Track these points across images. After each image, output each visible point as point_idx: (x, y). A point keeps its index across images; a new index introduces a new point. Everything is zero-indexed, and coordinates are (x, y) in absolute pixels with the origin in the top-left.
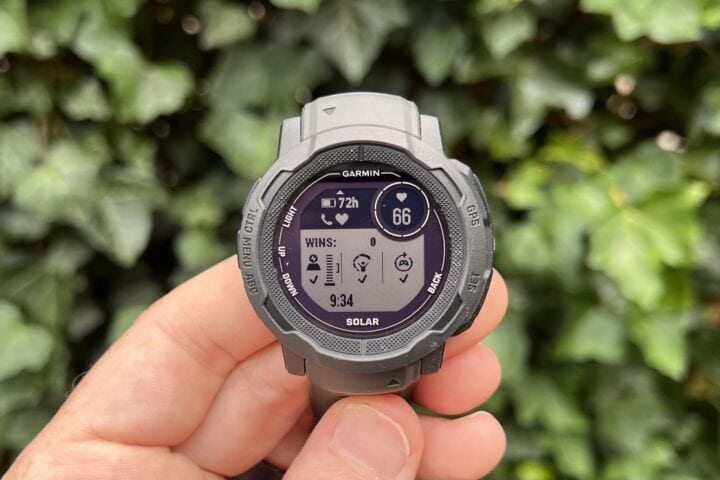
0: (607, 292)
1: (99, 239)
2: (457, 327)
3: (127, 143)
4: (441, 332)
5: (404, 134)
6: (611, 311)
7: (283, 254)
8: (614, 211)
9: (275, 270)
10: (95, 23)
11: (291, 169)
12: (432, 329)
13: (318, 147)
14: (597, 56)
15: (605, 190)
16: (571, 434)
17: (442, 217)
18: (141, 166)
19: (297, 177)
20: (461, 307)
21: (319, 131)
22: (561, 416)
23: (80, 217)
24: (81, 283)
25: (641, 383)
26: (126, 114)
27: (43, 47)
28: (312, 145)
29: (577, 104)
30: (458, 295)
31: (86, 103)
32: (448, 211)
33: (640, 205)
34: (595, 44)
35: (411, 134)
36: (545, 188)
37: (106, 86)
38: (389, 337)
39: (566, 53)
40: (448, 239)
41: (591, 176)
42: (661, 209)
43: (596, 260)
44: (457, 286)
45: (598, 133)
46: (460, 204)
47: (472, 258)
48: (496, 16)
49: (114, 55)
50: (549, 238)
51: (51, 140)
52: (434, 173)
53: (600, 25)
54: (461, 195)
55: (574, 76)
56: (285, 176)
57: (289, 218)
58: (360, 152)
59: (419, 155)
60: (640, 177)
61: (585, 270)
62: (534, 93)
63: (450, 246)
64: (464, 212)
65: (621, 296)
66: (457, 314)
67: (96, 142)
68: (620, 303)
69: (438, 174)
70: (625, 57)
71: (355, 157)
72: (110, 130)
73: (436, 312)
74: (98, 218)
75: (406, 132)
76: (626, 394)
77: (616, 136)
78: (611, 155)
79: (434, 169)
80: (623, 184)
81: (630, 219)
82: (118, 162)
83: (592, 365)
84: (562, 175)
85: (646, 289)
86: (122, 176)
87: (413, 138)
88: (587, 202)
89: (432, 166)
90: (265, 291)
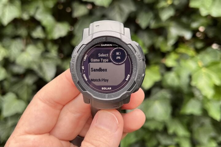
0: (197, 93)
1: (41, 74)
2: (134, 90)
4: (129, 92)
5: (119, 34)
6: (198, 99)
7: (83, 68)
8: (200, 68)
9: (81, 73)
10: (41, 10)
11: (86, 44)
12: (127, 91)
13: (94, 37)
14: (194, 21)
15: (196, 62)
16: (185, 137)
17: (130, 58)
18: (54, 52)
19: (87, 46)
20: (136, 85)
21: (94, 32)
22: (181, 131)
23: (35, 67)
24: (34, 87)
25: (207, 122)
26: (50, 37)
27: (26, 17)
28: (92, 37)
29: (188, 35)
30: (135, 81)
31: (38, 33)
32: (132, 56)
33: (207, 67)
34: (193, 17)
35: (121, 34)
37: (44, 28)
38: (114, 93)
39: (184, 20)
40: (132, 65)
41: (192, 57)
42: (214, 68)
43: (193, 83)
44: (134, 79)
45: (194, 44)
46: (135, 55)
47: (139, 70)
48: (163, 9)
49: (47, 19)
50: (179, 76)
51: (27, 44)
52: (128, 45)
53: (195, 11)
54: (136, 52)
55: (187, 27)
56: (84, 46)
57: (85, 58)
58: (106, 39)
59: (123, 40)
60: (207, 58)
61: (190, 86)
62: (174, 32)
63: (133, 67)
64: (137, 57)
65: (201, 94)
66: (134, 87)
67: (40, 45)
68: (201, 97)
69: (129, 46)
70: (203, 21)
71: (105, 41)
72: (45, 41)
73: (128, 86)
74: (41, 68)
75: (120, 33)
76: (202, 125)
77: (199, 45)
78: (198, 51)
79: (128, 44)
80: (202, 60)
81: (204, 70)
82: (47, 51)
83: (192, 116)
84: (182, 57)
85: (209, 93)
86: (48, 55)
87: (122, 35)
88: (191, 65)
89: (128, 43)
90: (78, 79)
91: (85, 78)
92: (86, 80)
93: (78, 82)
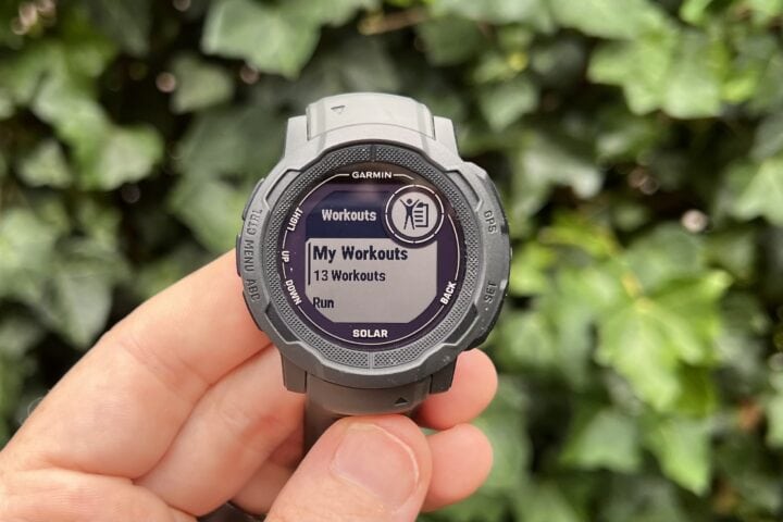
1: (52, 318)
2: (472, 340)
3: (87, 212)
4: (455, 345)
5: (418, 135)
7: (287, 259)
8: (626, 300)
10: (57, 82)
12: (446, 341)
13: (328, 146)
14: (609, 129)
15: (616, 277)
17: (458, 223)
18: (103, 238)
19: (304, 177)
20: (476, 319)
21: (327, 129)
23: (31, 293)
24: (31, 365)
26: (87, 181)
28: (322, 143)
29: (586, 182)
30: (473, 306)
31: (44, 167)
32: (464, 217)
33: (654, 295)
34: (606, 115)
35: (425, 135)
36: (550, 272)
37: (67, 150)
38: (399, 349)
40: (464, 246)
41: (602, 261)
42: (678, 300)
43: (605, 355)
44: (472, 297)
46: (477, 209)
47: (489, 266)
49: (77, 116)
50: (553, 329)
52: (451, 176)
53: (612, 96)
54: (477, 199)
57: (293, 222)
58: (372, 152)
59: (434, 156)
60: (656, 262)
63: (466, 254)
64: (482, 217)
66: (472, 325)
67: (54, 211)
69: (454, 177)
73: (450, 323)
75: (420, 132)
77: (630, 217)
78: (624, 238)
79: (451, 172)
80: (637, 271)
82: (78, 233)
83: (604, 474)
84: (567, 260)
86: (82, 248)
87: (427, 139)
89: (448, 169)
90: (267, 297)
91: (294, 294)
92: (298, 301)
93: (269, 309)
